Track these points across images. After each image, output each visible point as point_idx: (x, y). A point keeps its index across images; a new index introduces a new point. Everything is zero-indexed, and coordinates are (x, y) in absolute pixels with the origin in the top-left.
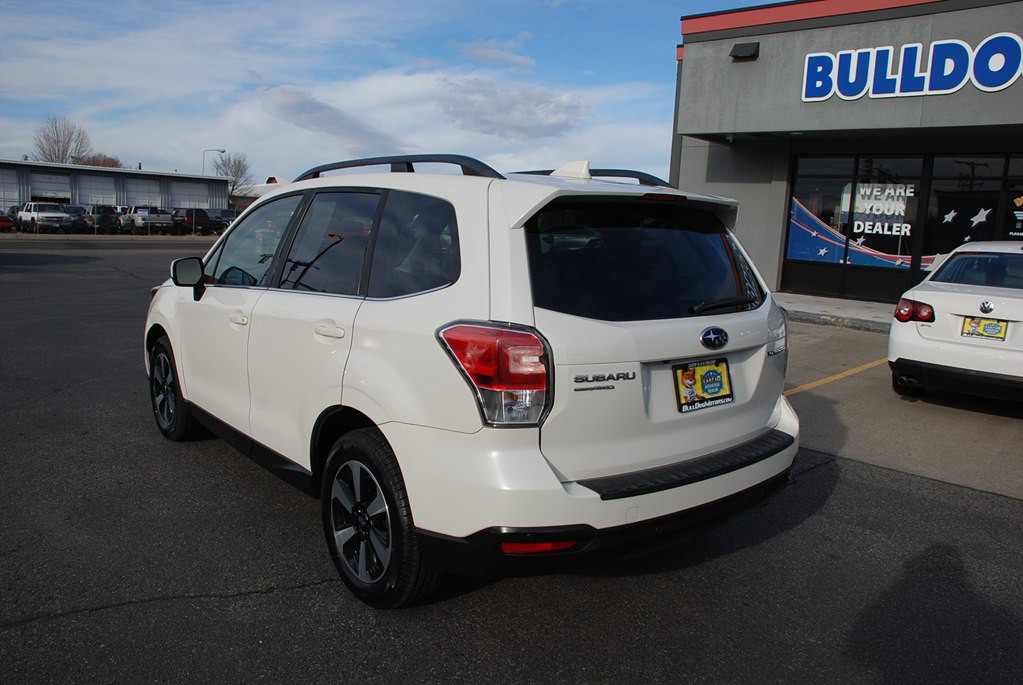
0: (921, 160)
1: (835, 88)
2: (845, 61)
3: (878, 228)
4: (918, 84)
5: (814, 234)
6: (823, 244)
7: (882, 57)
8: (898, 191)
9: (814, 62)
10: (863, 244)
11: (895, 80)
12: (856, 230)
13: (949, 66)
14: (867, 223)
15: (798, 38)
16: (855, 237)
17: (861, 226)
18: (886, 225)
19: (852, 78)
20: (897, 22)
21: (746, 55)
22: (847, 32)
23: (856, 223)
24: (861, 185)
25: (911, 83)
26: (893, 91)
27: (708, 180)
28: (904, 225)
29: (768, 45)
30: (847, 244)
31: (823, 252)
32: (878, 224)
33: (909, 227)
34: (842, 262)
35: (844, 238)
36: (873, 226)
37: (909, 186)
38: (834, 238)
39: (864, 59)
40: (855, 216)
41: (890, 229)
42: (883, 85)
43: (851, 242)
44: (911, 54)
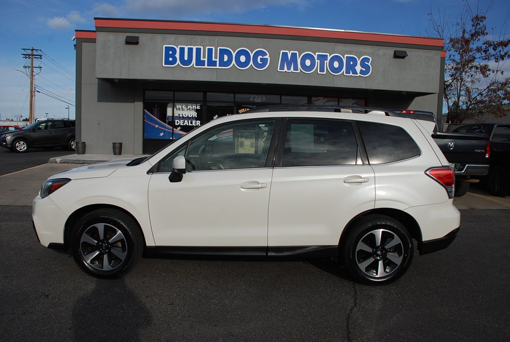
0: (202, 93)
1: (178, 61)
2: (182, 50)
3: (186, 123)
4: (214, 64)
5: (157, 126)
6: (162, 131)
7: (198, 50)
8: (193, 107)
9: (167, 49)
10: (180, 130)
11: (205, 61)
12: (176, 124)
13: (226, 58)
14: (181, 121)
15: (159, 37)
16: (176, 127)
17: (178, 122)
18: (190, 121)
19: (186, 58)
20: (203, 37)
21: (132, 42)
22: (182, 38)
23: (176, 121)
24: (177, 104)
25: (211, 63)
26: (204, 66)
27: (98, 101)
28: (197, 121)
29: (143, 38)
30: (173, 130)
31: (162, 134)
32: (186, 121)
33: (200, 122)
34: (171, 138)
35: (172, 128)
36: (184, 122)
37: (198, 105)
38: (165, 127)
39: (190, 50)
40: (175, 118)
41: (191, 123)
42: (199, 62)
43: (174, 129)
44: (210, 51)
